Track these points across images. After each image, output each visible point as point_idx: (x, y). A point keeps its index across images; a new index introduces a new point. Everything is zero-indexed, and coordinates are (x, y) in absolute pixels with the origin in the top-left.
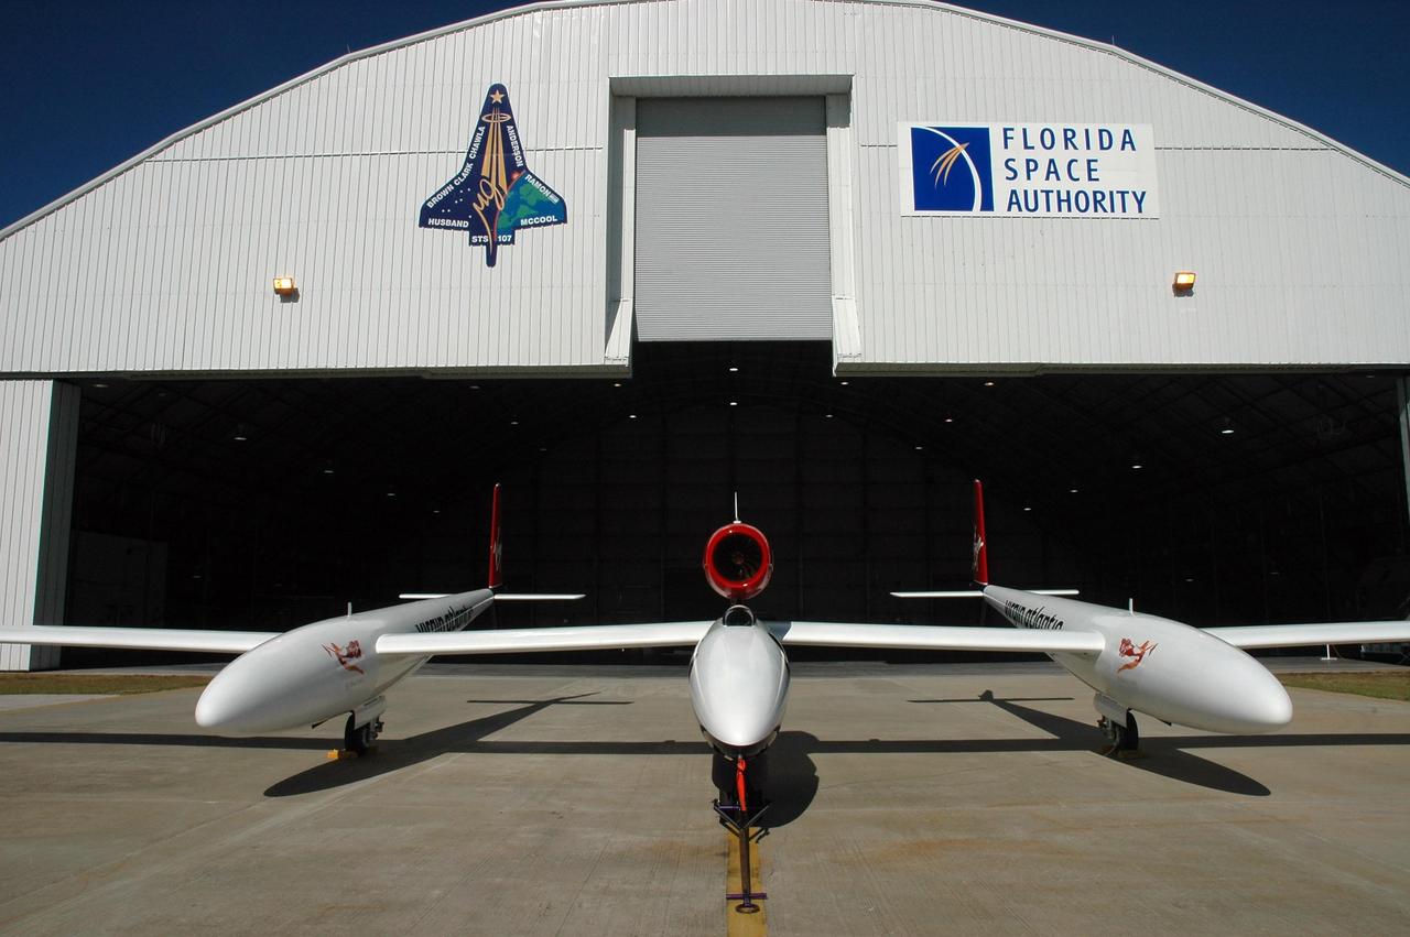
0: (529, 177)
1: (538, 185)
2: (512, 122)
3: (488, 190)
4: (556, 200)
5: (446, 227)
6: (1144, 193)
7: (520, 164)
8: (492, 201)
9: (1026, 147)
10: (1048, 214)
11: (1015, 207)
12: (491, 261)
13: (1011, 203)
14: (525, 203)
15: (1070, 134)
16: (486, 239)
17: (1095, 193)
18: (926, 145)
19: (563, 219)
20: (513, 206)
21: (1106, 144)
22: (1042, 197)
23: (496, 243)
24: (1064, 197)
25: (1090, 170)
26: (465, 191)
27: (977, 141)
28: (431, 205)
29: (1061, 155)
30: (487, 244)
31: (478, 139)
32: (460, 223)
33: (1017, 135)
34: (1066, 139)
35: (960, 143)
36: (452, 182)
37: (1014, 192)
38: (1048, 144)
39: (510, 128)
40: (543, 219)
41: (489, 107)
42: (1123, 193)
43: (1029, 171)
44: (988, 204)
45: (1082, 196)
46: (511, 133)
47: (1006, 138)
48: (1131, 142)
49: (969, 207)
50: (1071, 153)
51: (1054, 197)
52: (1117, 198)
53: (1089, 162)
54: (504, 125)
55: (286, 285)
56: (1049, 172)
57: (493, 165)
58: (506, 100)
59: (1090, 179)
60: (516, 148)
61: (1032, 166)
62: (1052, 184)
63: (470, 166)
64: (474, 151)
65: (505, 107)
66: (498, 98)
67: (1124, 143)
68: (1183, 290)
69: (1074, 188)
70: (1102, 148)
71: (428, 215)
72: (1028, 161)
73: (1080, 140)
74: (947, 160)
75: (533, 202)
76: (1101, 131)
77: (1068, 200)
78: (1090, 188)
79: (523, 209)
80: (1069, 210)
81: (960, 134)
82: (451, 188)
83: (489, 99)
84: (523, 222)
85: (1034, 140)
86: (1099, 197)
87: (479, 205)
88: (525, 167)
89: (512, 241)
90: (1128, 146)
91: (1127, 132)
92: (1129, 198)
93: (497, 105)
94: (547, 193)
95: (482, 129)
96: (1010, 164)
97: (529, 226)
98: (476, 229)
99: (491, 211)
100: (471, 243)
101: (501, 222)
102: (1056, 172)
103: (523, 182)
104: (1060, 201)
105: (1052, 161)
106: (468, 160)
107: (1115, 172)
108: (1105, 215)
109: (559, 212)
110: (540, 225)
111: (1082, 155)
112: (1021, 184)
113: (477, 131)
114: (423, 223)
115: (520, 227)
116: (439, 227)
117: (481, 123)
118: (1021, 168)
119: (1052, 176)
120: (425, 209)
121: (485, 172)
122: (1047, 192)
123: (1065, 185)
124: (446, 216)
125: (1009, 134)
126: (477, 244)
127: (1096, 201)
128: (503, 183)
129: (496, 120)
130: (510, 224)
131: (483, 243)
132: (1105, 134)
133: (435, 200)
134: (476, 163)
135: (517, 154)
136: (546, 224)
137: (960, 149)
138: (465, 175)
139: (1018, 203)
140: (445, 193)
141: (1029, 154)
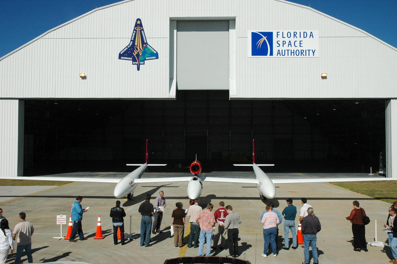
0: (148, 46)
1: (150, 48)
2: (143, 30)
3: (137, 49)
4: (155, 52)
5: (126, 59)
6: (315, 50)
7: (145, 42)
8: (138, 52)
9: (283, 37)
10: (288, 56)
11: (279, 55)
12: (138, 69)
13: (278, 53)
14: (147, 53)
15: (295, 33)
16: (137, 63)
18: (255, 37)
19: (157, 58)
20: (144, 53)
21: (305, 36)
22: (286, 52)
23: (140, 64)
24: (293, 51)
25: (300, 44)
26: (131, 49)
27: (269, 35)
28: (121, 53)
29: (292, 39)
30: (137, 64)
31: (134, 35)
32: (130, 58)
33: (281, 34)
34: (294, 35)
35: (265, 36)
36: (127, 47)
37: (279, 50)
38: (289, 36)
39: (142, 31)
41: (136, 25)
42: (309, 50)
44: (271, 54)
45: (297, 51)
46: (143, 33)
47: (277, 35)
48: (312, 36)
49: (266, 55)
51: (290, 52)
52: (307, 52)
53: (300, 41)
54: (141, 31)
55: (83, 75)
56: (289, 45)
57: (138, 42)
58: (141, 23)
59: (300, 46)
60: (144, 37)
61: (284, 43)
62: (290, 48)
63: (132, 42)
64: (133, 38)
65: (141, 25)
66: (139, 22)
67: (310, 36)
68: (324, 78)
69: (295, 49)
70: (304, 37)
71: (121, 56)
72: (283, 41)
73: (298, 35)
74: (261, 41)
75: (149, 53)
76: (304, 32)
77: (294, 53)
78: (300, 49)
79: (147, 55)
80: (294, 55)
81: (265, 34)
82: (127, 48)
83: (136, 23)
84: (147, 58)
85: (285, 35)
86: (302, 51)
87: (135, 54)
88: (147, 43)
89: (144, 64)
90: (311, 37)
91: (311, 32)
92: (311, 52)
93: (139, 25)
94: (153, 50)
95: (135, 31)
96: (278, 42)
97: (148, 60)
98: (134, 60)
99: (138, 55)
100: (133, 64)
101: (141, 58)
102: (291, 45)
103: (146, 47)
104: (291, 53)
105: (290, 41)
106: (131, 40)
107: (307, 44)
108: (304, 56)
109: (156, 56)
110: (151, 59)
111: (298, 39)
112: (281, 48)
113: (133, 32)
114: (120, 58)
115: (146, 60)
116: (124, 59)
117: (134, 30)
118: (281, 43)
119: (290, 46)
120: (120, 54)
121: (136, 44)
122: (288, 50)
123: (293, 48)
124: (126, 56)
125: (278, 33)
126: (135, 64)
127: (301, 53)
128: (141, 47)
129: (138, 29)
130: (143, 59)
131: (136, 64)
132: (305, 33)
133: (123, 52)
134: (134, 41)
135: (144, 39)
136: (153, 59)
137: (265, 38)
138: (130, 45)
139: (280, 53)
140: (125, 50)
141: (284, 39)
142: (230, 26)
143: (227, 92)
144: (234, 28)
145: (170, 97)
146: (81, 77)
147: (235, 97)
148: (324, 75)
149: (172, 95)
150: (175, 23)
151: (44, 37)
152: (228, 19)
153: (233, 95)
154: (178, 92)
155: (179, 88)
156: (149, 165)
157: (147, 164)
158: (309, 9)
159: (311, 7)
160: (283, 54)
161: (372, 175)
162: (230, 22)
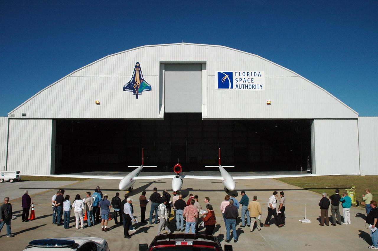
0: (144, 81)
1: (146, 83)
2: (141, 70)
3: (136, 84)
4: (149, 86)
5: (128, 91)
6: (262, 85)
7: (142, 79)
8: (137, 86)
9: (240, 76)
10: (243, 89)
11: (237, 88)
12: (137, 98)
13: (236, 87)
14: (143, 86)
15: (248, 73)
16: (136, 93)
17: (253, 85)
18: (220, 75)
19: (151, 90)
20: (141, 87)
21: (255, 75)
22: (242, 86)
23: (138, 94)
24: (247, 86)
25: (252, 80)
27: (230, 74)
28: (125, 86)
29: (246, 77)
30: (136, 94)
31: (134, 73)
32: (131, 90)
33: (238, 73)
34: (248, 74)
35: (227, 75)
36: (129, 82)
37: (237, 85)
38: (244, 75)
39: (140, 71)
40: (147, 90)
41: (136, 67)
42: (258, 85)
43: (240, 81)
44: (232, 87)
45: (250, 86)
46: (141, 72)
47: (236, 74)
48: (260, 75)
49: (228, 88)
50: (248, 77)
51: (244, 86)
52: (257, 86)
53: (252, 79)
54: (139, 71)
55: (98, 102)
56: (244, 81)
57: (137, 79)
58: (139, 65)
59: (252, 82)
60: (141, 75)
61: (241, 80)
62: (244, 83)
63: (133, 79)
64: (133, 76)
65: (139, 67)
66: (138, 65)
67: (259, 75)
68: (269, 104)
69: (249, 84)
70: (254, 76)
71: (125, 88)
72: (240, 79)
73: (250, 74)
74: (224, 78)
75: (145, 86)
76: (254, 73)
77: (247, 87)
78: (252, 84)
79: (143, 88)
80: (248, 88)
81: (227, 73)
82: (129, 83)
83: (136, 65)
84: (143, 90)
85: (241, 74)
86: (253, 86)
87: (135, 86)
88: (143, 79)
89: (141, 94)
90: (259, 76)
91: (259, 73)
92: (259, 86)
93: (138, 67)
94: (148, 84)
95: (135, 71)
96: (237, 79)
97: (144, 91)
98: (134, 91)
99: (137, 88)
100: (133, 94)
101: (139, 90)
102: (245, 81)
103: (143, 82)
104: (246, 87)
105: (245, 79)
106: (132, 78)
107: (257, 81)
108: (254, 89)
109: (150, 88)
110: (146, 91)
111: (250, 77)
112: (238, 83)
113: (134, 72)
114: (124, 90)
115: (143, 91)
116: (127, 91)
117: (135, 70)
118: (238, 80)
119: (245, 82)
120: (124, 87)
121: (136, 80)
122: (243, 85)
123: (247, 83)
124: (128, 89)
125: (237, 73)
126: (134, 94)
127: (253, 87)
128: (139, 82)
129: (137, 70)
130: (140, 91)
131: (135, 94)
132: (255, 73)
133: (126, 86)
134: (134, 78)
135: (142, 76)
136: (148, 91)
137: (227, 76)
138: (132, 81)
139: (238, 87)
140: (128, 84)
141: (240, 77)
142: (203, 67)
143: (200, 114)
144: (205, 69)
145: (160, 118)
146: (96, 103)
147: (206, 118)
148: (269, 102)
149: (161, 116)
150: (164, 65)
151: (71, 76)
152: (201, 63)
153: (205, 116)
154: (166, 114)
155: (166, 112)
156: (144, 167)
157: (143, 166)
158: (257, 57)
159: (258, 55)
160: (240, 88)
161: (303, 173)
162: (203, 65)
